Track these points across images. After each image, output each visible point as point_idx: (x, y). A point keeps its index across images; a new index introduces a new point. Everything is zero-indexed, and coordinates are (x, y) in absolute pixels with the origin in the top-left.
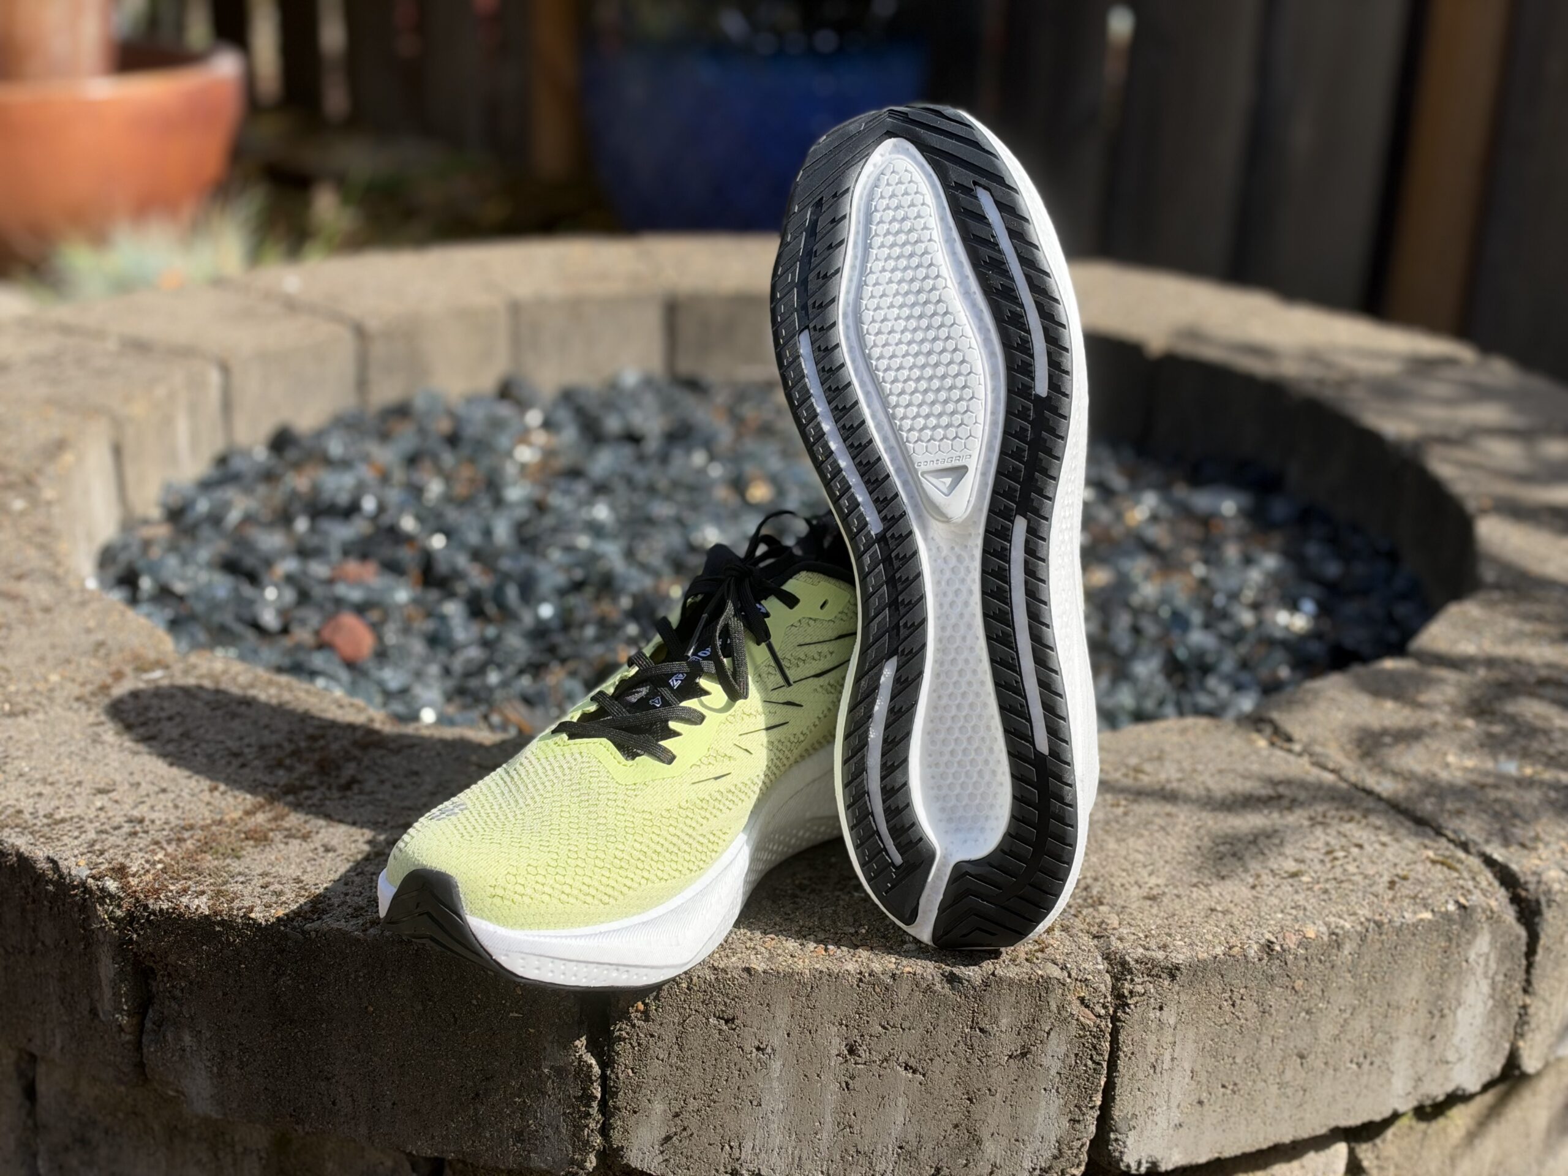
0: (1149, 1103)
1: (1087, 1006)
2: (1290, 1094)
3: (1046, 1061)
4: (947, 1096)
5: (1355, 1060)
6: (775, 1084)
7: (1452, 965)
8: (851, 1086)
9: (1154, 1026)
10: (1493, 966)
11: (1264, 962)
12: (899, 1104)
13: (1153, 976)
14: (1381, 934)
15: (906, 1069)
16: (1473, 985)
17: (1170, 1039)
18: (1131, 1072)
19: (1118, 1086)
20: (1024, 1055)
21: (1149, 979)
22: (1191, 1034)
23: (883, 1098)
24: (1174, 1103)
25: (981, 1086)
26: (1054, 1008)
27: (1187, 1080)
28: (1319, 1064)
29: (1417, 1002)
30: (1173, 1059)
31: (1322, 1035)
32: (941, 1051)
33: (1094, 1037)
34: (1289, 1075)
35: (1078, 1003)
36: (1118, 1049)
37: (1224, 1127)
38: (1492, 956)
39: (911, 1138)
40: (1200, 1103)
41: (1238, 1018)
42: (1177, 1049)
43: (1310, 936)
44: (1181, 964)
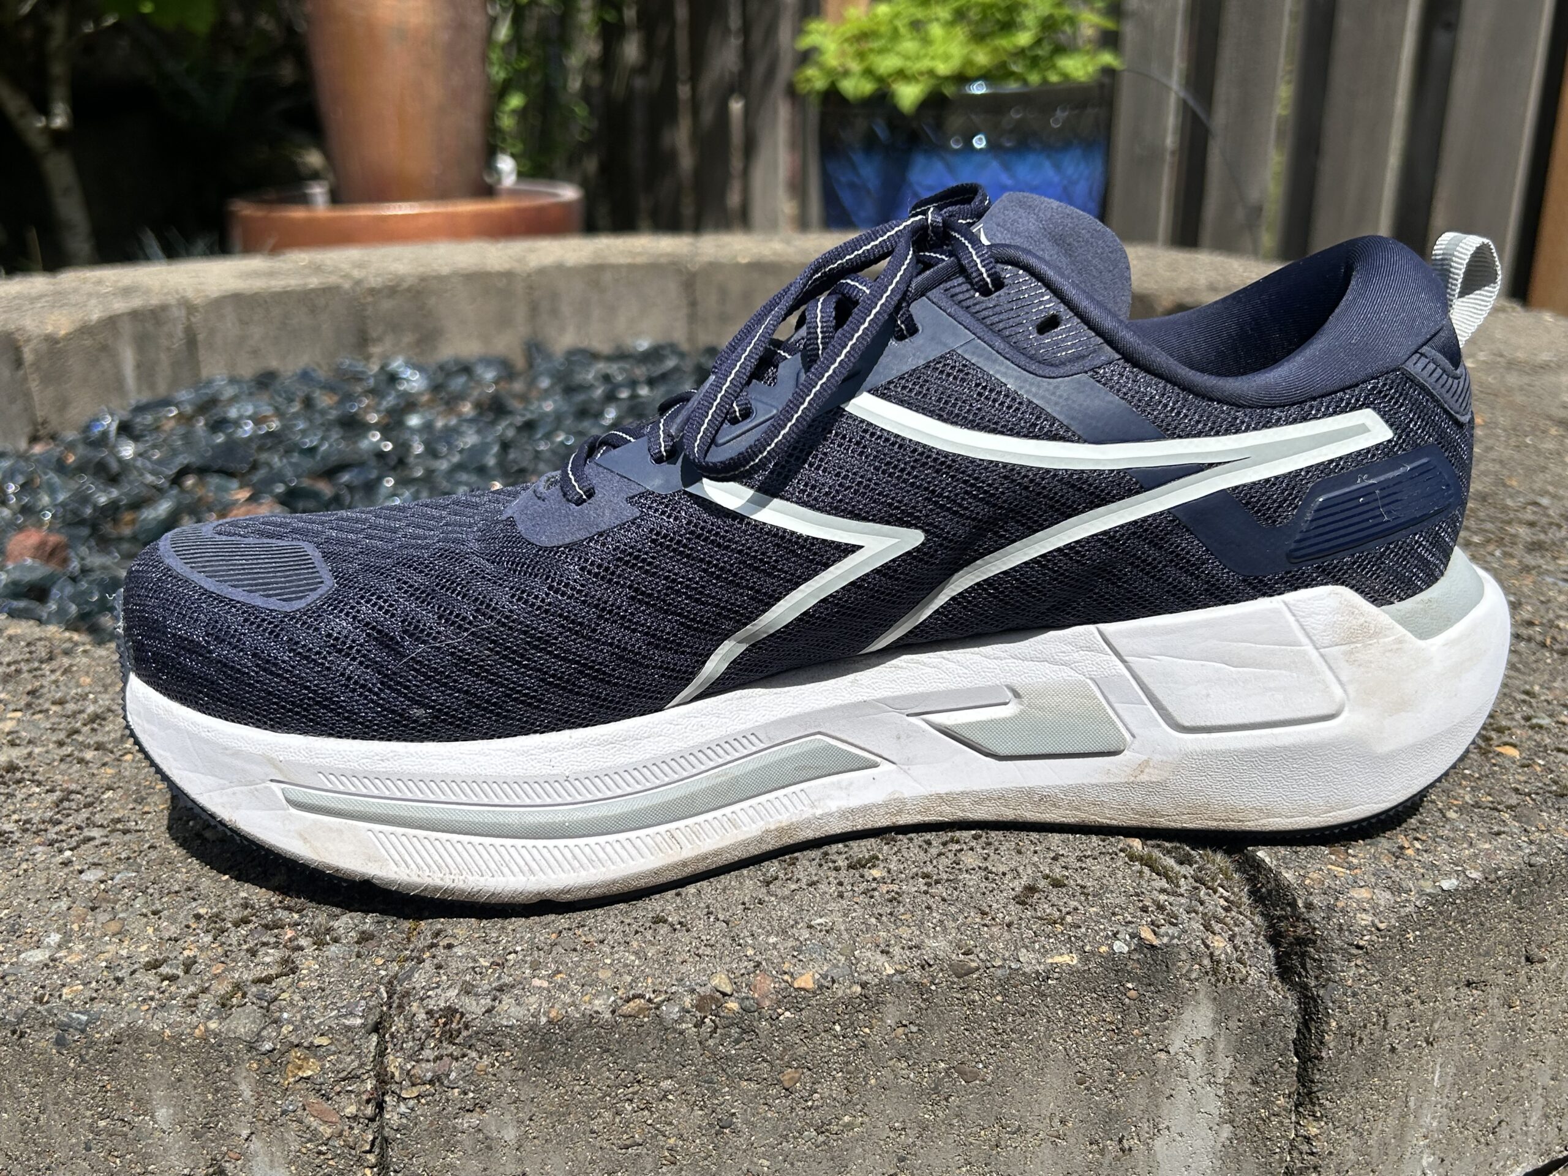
7: (1133, 1057)
10: (1225, 1062)
16: (1183, 1097)
17: (511, 1168)
26: (248, 1093)
41: (662, 1132)
43: (803, 985)
44: (511, 1027)
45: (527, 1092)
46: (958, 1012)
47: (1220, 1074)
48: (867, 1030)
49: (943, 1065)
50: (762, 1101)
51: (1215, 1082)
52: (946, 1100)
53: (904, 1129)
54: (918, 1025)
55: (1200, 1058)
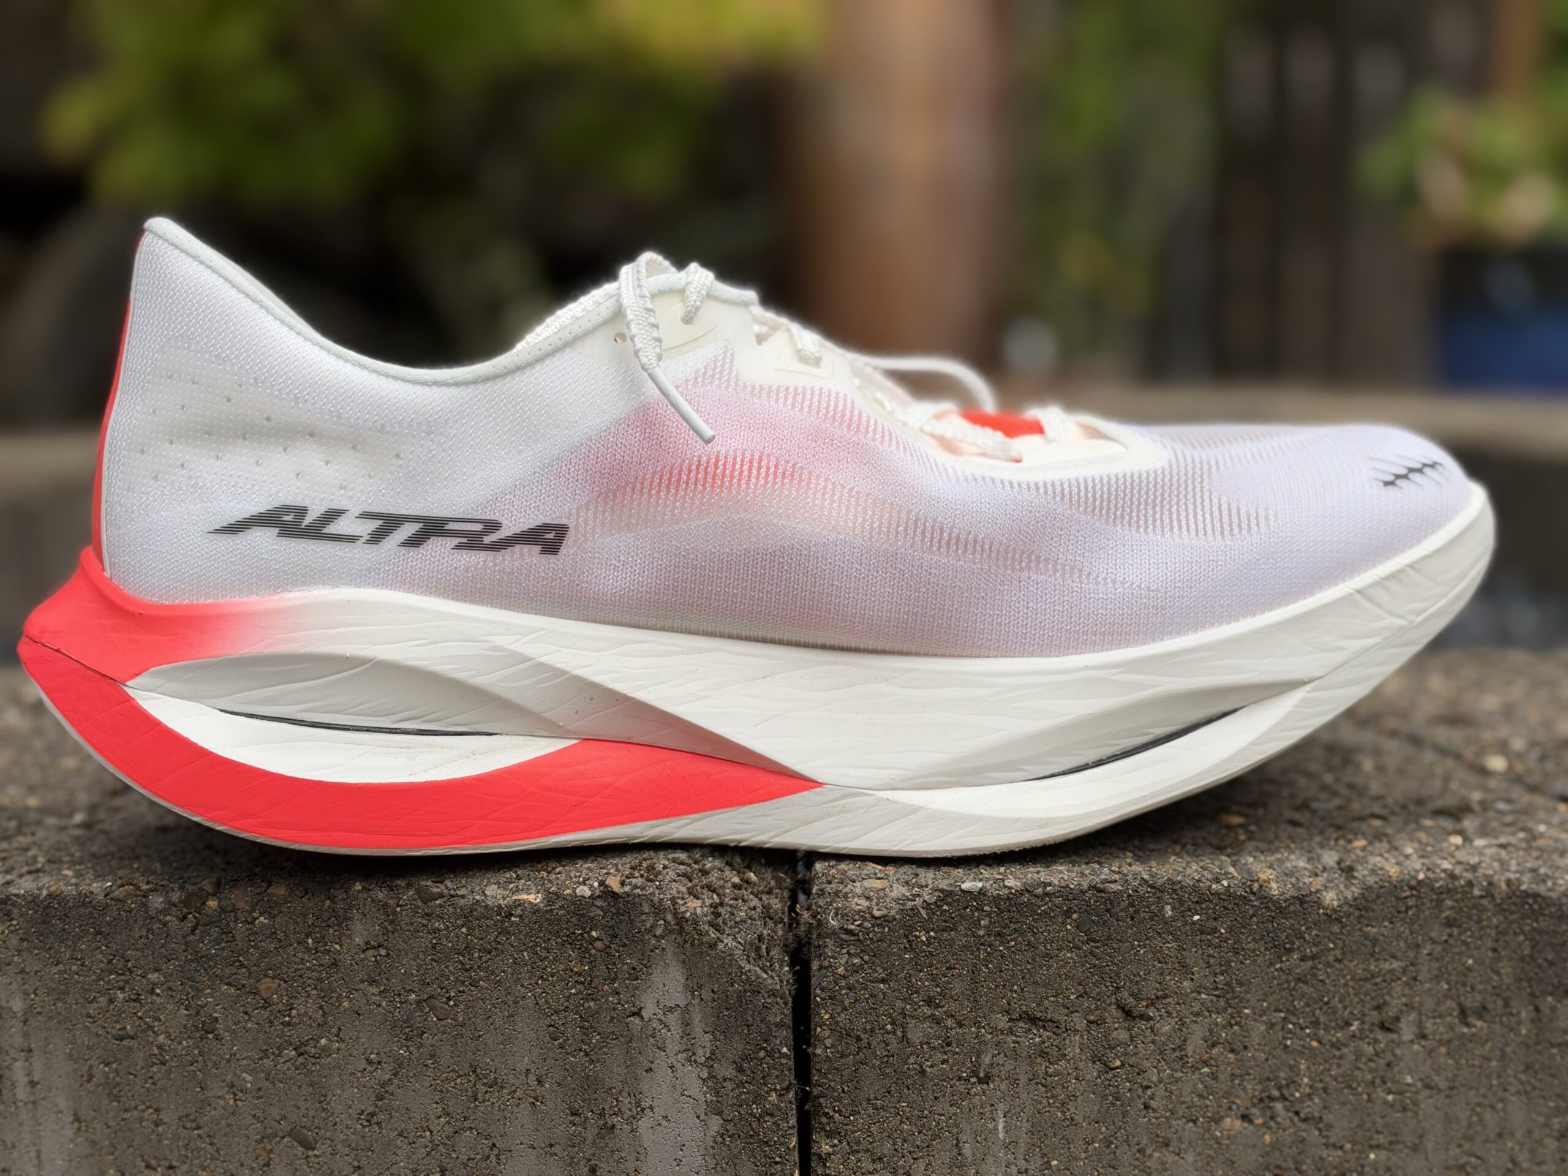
7: (605, 1016)
10: (704, 1042)
11: (188, 925)
16: (662, 1073)
17: (19, 1041)
22: (60, 1042)
27: (69, 1132)
29: (540, 1082)
30: (33, 1084)
31: (336, 1105)
38: (697, 1018)
41: (151, 1028)
42: (37, 1063)
43: (275, 891)
44: (21, 896)
46: (425, 940)
47: (700, 1052)
48: (337, 947)
49: (413, 996)
50: (241, 1009)
51: (695, 1061)
52: (420, 1036)
53: (380, 1063)
54: (386, 948)
55: (676, 1030)
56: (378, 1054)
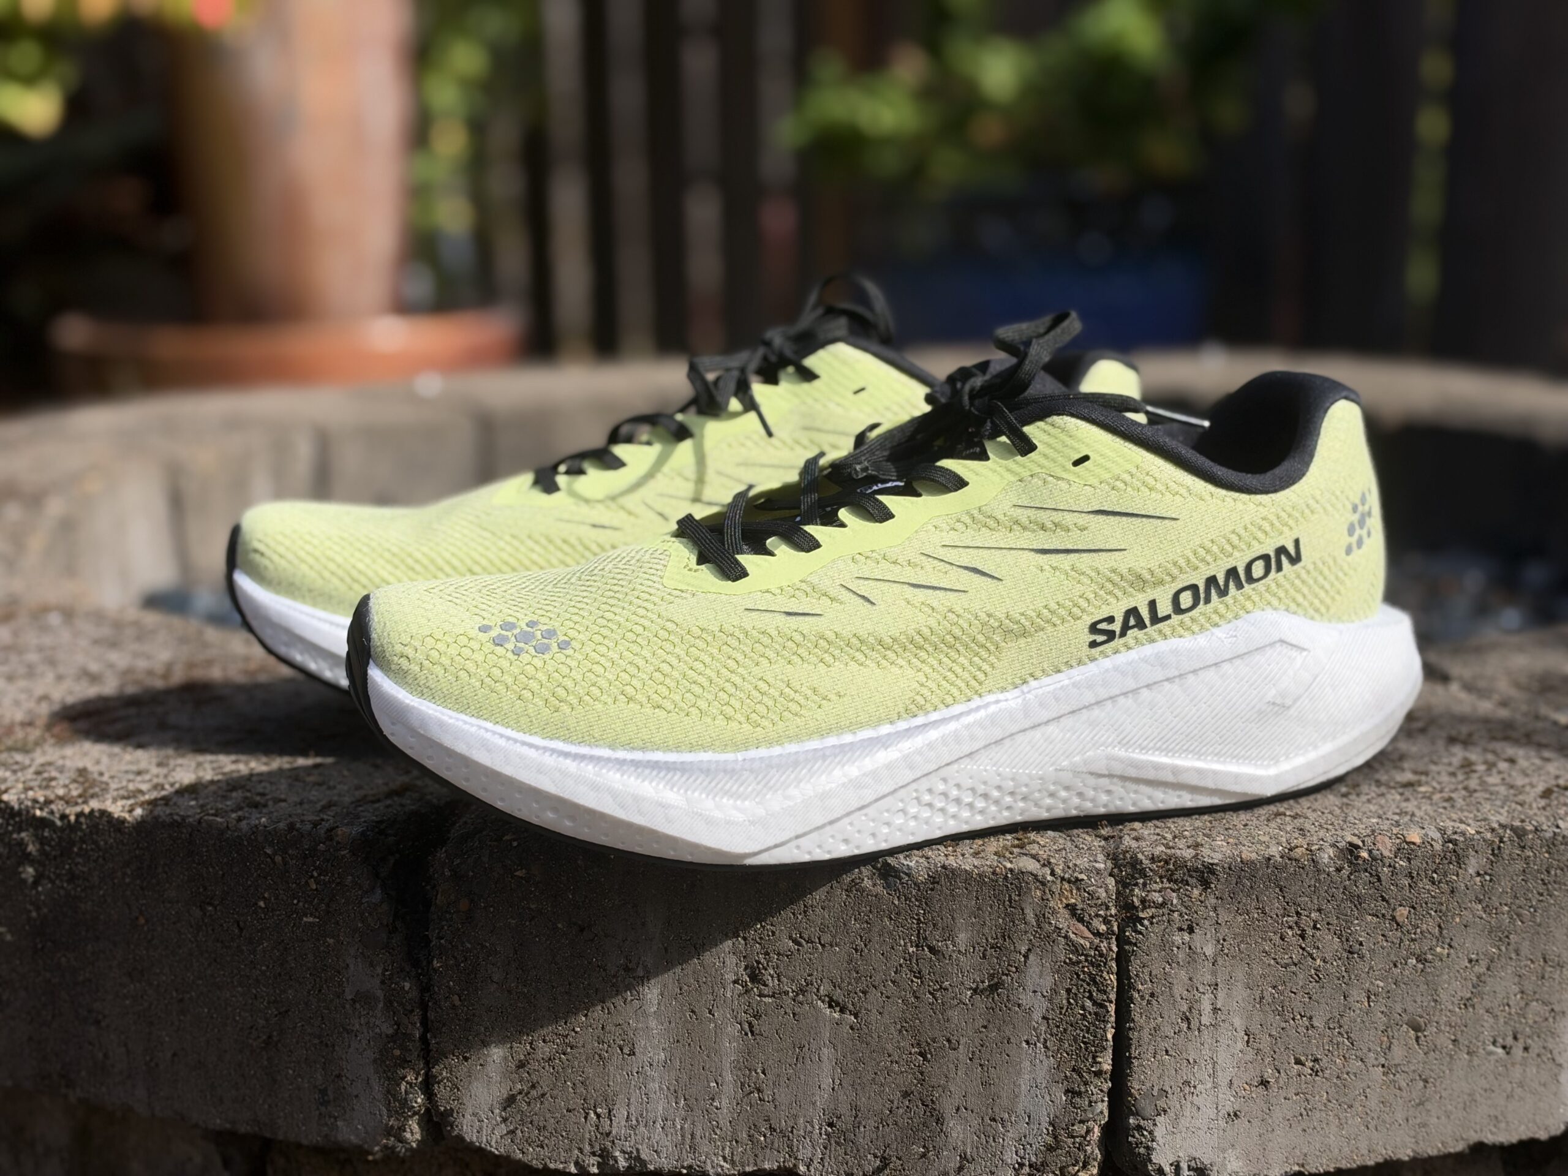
0: (1185, 1073)
1: (1081, 920)
2: (1403, 1084)
3: (1026, 999)
4: (889, 1047)
5: (1500, 1040)
6: (653, 1023)
8: (756, 1029)
9: (1181, 956)
11: (1345, 872)
12: (825, 1058)
13: (1176, 882)
14: (1524, 847)
15: (830, 1006)
17: (1208, 978)
18: (1153, 1024)
19: (1134, 1042)
20: (994, 988)
21: (1171, 885)
22: (1240, 974)
23: (801, 1048)
24: (1223, 1079)
25: (937, 1034)
26: (1030, 916)
27: (1240, 1045)
28: (1444, 1041)
30: (1216, 1010)
31: (1443, 996)
32: (878, 978)
33: (1092, 964)
34: (1398, 1053)
35: (1066, 913)
36: (1132, 987)
37: (1304, 1125)
39: (844, 1109)
40: (1264, 1083)
41: (1311, 955)
42: (1221, 994)
43: (1413, 840)
44: (1217, 865)
45: (1224, 916)
46: (1520, 865)
48: (1455, 878)
49: (1506, 908)
50: (1380, 933)
52: (1507, 937)
53: (1477, 961)
54: (1490, 875)
56: (1477, 954)
